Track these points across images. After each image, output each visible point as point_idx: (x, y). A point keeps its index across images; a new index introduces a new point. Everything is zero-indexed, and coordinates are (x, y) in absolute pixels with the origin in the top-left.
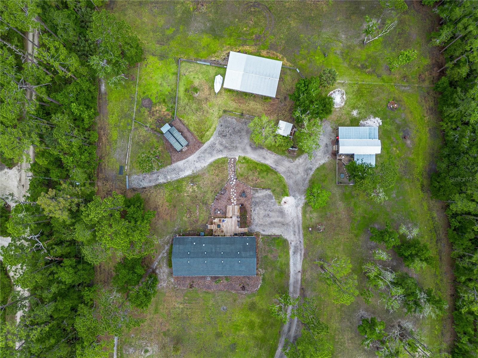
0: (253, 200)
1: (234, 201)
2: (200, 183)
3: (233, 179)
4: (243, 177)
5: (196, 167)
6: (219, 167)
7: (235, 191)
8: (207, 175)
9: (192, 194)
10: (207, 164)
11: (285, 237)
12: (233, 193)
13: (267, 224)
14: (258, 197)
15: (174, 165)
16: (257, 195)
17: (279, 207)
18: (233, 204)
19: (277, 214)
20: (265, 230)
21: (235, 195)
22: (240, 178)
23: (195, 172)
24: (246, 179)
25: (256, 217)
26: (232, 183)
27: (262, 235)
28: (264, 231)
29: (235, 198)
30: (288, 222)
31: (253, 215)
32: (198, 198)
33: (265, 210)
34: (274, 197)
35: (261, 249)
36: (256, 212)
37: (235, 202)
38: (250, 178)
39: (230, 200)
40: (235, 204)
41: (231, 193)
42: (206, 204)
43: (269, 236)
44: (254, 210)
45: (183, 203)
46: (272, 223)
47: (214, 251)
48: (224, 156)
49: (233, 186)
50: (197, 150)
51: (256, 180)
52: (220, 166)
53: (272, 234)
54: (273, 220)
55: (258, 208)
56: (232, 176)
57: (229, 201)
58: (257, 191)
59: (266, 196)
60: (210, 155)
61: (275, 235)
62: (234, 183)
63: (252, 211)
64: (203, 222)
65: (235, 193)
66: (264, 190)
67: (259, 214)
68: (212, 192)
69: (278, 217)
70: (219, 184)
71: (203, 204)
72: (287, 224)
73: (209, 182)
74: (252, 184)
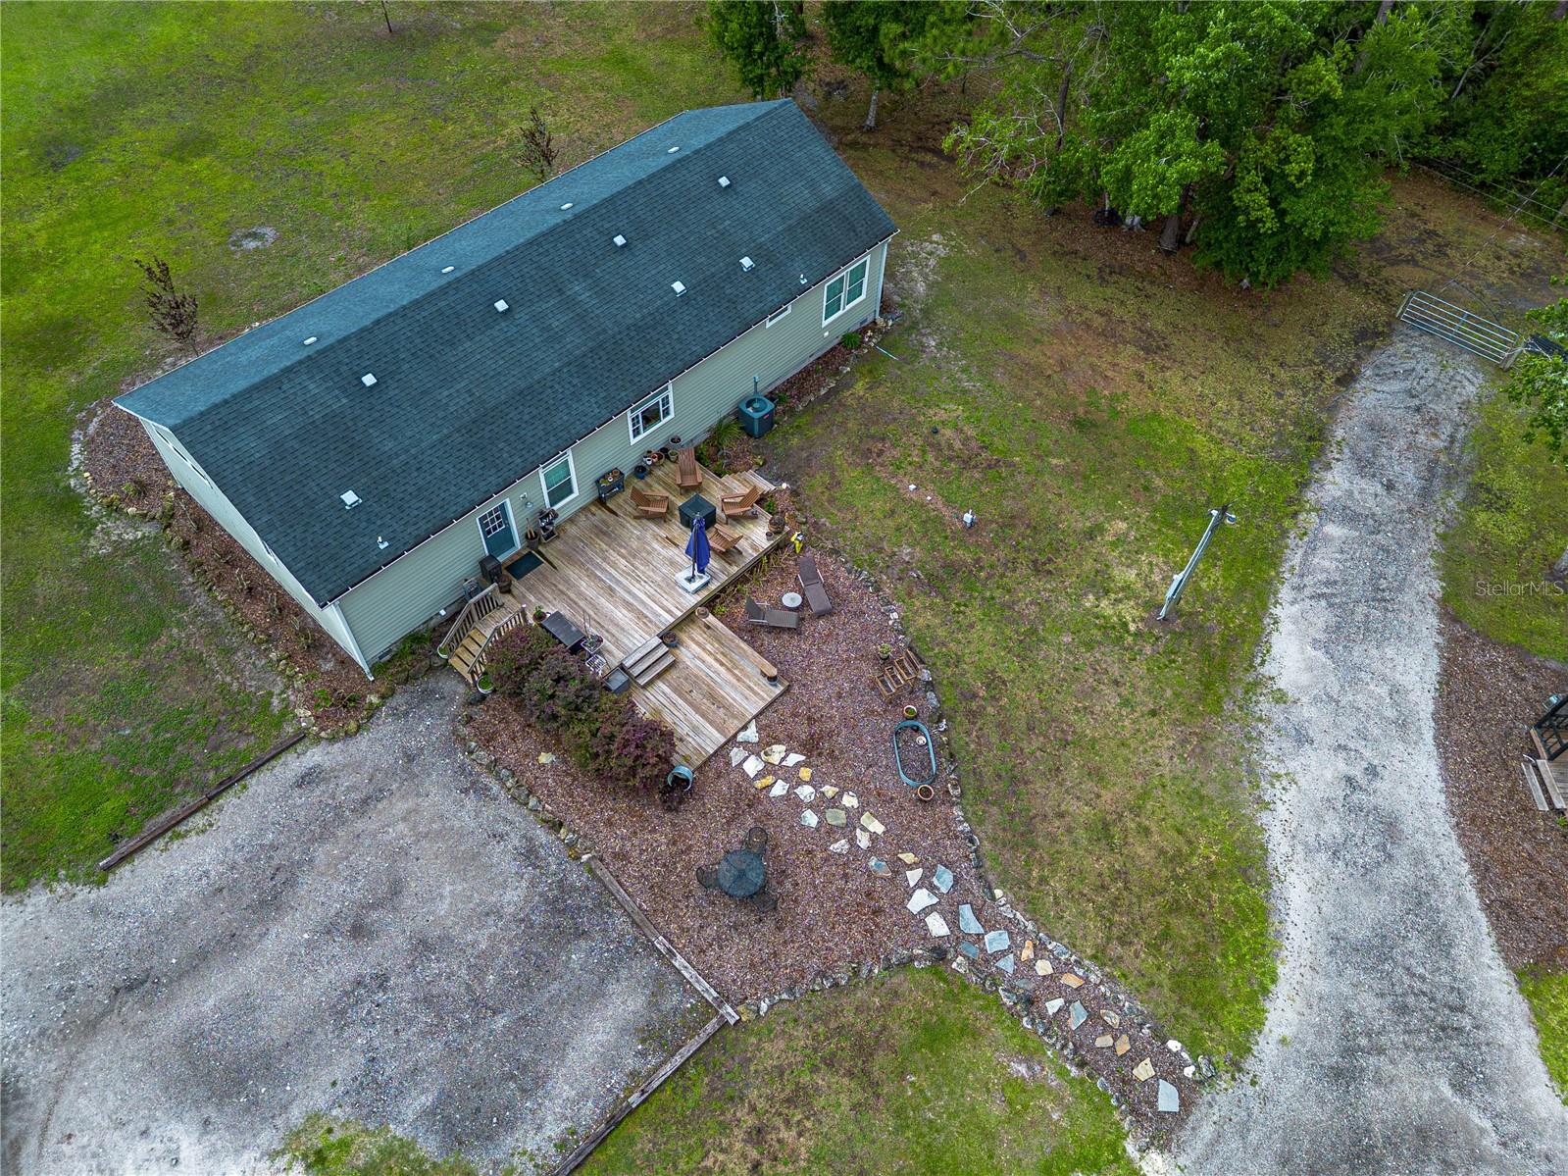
0: (620, 922)
1: (769, 769)
2: (1140, 668)
3: (970, 923)
4: (902, 1034)
5: (1302, 738)
6: (1175, 908)
7: (840, 846)
8: (1169, 765)
9: (1088, 565)
10: (1279, 845)
11: (39, 899)
12: (836, 817)
13: (321, 853)
14: (598, 994)
15: (1428, 624)
16: (626, 1002)
17: (296, 1115)
18: (751, 734)
19: (273, 1027)
20: (298, 798)
21: (811, 819)
22: (916, 991)
23: (1265, 706)
24: (864, 1050)
25: (467, 815)
26: (925, 882)
27: (301, 737)
28: (306, 780)
29: (779, 789)
30: (98, 1052)
31: (511, 811)
32: (1024, 570)
33: (423, 947)
34: (429, 1147)
35: (229, 652)
36: (503, 858)
37: (752, 766)
38: (837, 1093)
39: (810, 747)
40: (736, 755)
41: (850, 801)
42: (933, 583)
43: (226, 785)
44: (530, 854)
45: (1071, 475)
46: (271, 903)
47: (578, 289)
48: (1267, 1048)
49: (898, 868)
50: (1482, 872)
51: (757, 1135)
52: (1182, 926)
53: (199, 820)
54: (287, 933)
55: (513, 896)
56: (995, 941)
57: (803, 731)
58: (654, 1035)
59: (533, 1082)
60: (1359, 933)
61: (171, 829)
62: (920, 900)
63: (542, 836)
64: (821, 478)
65: (831, 832)
66: (589, 1112)
67: (467, 862)
68: (993, 681)
69: (245, 1007)
70: (1016, 781)
71: (952, 568)
72: (91, 1026)
73: (1087, 727)
74: (773, 1052)
